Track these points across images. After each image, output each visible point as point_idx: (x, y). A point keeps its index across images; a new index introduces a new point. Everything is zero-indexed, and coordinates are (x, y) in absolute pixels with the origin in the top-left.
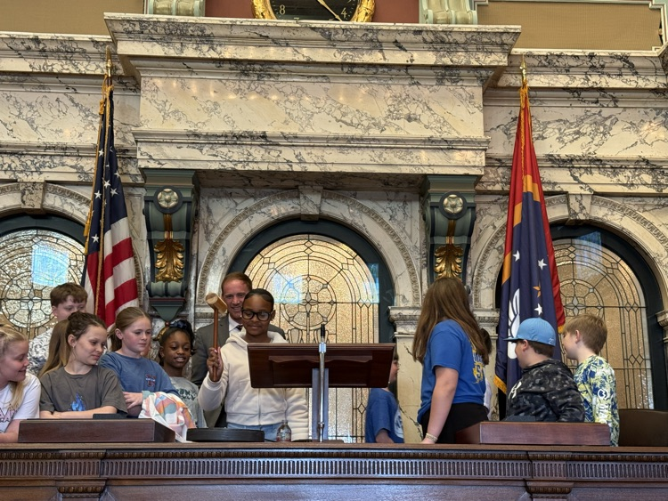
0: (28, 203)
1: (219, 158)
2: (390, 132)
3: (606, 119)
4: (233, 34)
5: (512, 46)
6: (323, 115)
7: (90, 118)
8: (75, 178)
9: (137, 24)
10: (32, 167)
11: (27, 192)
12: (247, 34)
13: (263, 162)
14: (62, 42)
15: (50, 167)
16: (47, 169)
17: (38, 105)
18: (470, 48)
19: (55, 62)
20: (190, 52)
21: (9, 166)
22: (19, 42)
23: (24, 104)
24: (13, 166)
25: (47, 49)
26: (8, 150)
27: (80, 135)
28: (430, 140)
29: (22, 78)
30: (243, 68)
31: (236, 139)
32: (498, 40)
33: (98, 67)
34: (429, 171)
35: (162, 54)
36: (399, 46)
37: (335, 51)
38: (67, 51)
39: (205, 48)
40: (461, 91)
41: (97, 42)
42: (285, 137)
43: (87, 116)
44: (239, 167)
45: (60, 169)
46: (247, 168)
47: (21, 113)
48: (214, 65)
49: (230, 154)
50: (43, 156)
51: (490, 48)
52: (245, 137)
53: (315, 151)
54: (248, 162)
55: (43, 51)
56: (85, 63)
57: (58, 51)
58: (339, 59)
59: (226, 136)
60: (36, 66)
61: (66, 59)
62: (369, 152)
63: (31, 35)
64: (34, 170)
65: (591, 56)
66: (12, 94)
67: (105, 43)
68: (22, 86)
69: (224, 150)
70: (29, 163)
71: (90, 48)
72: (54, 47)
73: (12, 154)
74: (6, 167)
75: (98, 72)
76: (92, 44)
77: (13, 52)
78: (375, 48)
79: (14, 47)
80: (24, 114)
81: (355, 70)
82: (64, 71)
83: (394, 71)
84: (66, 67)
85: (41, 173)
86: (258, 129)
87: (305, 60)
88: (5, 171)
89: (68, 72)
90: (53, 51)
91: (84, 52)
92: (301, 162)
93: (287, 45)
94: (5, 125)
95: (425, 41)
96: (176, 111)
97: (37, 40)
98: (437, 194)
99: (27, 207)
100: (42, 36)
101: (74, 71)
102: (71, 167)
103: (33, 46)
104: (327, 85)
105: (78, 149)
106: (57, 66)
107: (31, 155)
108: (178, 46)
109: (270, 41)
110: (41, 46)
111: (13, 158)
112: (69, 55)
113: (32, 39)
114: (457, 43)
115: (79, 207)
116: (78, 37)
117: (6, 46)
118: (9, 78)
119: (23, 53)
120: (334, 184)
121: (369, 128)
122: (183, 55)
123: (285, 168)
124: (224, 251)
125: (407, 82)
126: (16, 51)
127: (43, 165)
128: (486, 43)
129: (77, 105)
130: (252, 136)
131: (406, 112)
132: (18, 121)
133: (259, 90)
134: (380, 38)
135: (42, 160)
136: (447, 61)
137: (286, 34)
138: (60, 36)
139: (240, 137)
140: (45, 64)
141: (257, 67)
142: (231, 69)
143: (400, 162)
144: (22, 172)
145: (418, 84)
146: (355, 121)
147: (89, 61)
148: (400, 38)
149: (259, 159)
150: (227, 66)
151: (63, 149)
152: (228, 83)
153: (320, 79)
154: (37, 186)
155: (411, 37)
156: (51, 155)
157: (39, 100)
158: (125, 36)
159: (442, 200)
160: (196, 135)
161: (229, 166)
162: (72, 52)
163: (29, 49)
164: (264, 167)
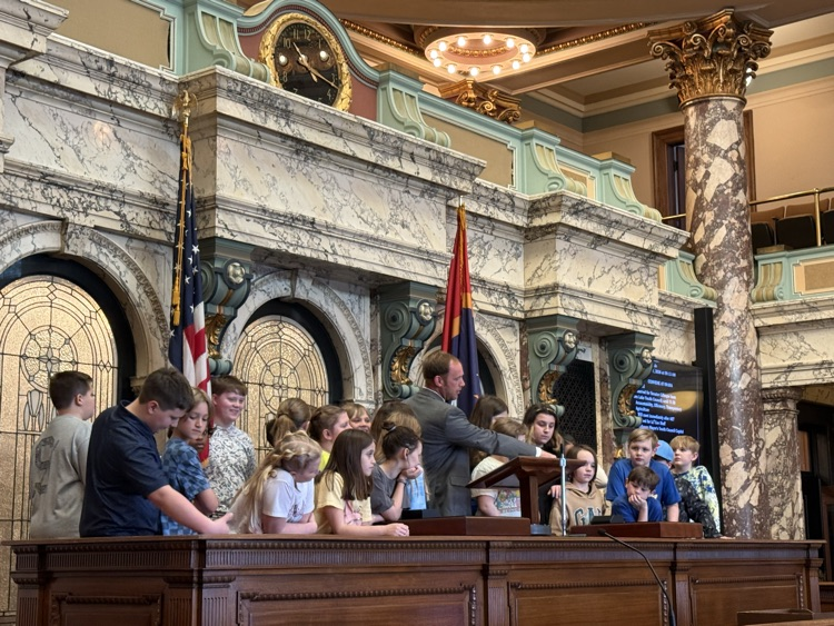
0: (72, 247)
1: (277, 238)
2: (391, 237)
3: (486, 243)
4: (308, 116)
5: (476, 176)
6: (348, 208)
7: (131, 158)
8: (117, 226)
9: (240, 84)
10: (80, 206)
11: (74, 235)
12: (317, 118)
13: (308, 248)
14: (133, 70)
15: (96, 210)
16: (93, 212)
17: (84, 132)
18: (454, 172)
19: (119, 90)
20: (271, 124)
21: (58, 201)
22: (93, 60)
23: (70, 127)
24: (62, 201)
25: (117, 74)
26: (60, 181)
27: (123, 178)
28: (419, 250)
29: (78, 98)
30: (301, 148)
31: (292, 221)
32: (471, 170)
33: (156, 106)
34: (413, 278)
35: (251, 121)
36: (412, 157)
37: (370, 150)
38: (134, 82)
39: (283, 122)
40: (433, 205)
41: (164, 80)
42: (327, 227)
43: (128, 155)
44: (291, 250)
45: (105, 213)
46: (296, 252)
47: (67, 138)
48: (279, 139)
49: (285, 235)
50: (90, 195)
51: (464, 175)
52: (299, 220)
53: (344, 244)
54: (297, 246)
55: (113, 75)
56: (145, 99)
57: (127, 79)
58: (373, 160)
59: (286, 217)
60: (101, 90)
61: (129, 89)
62: (378, 251)
63: (108, 55)
64: (81, 210)
65: (496, 190)
66: (59, 112)
67: (171, 83)
68: (70, 105)
69: (281, 229)
70: (77, 201)
71: (156, 85)
72: (123, 73)
73: (61, 187)
74: (55, 201)
75: (156, 112)
76: (159, 81)
77: (82, 69)
78: (397, 155)
79: (87, 63)
80: (71, 139)
81: (376, 170)
82: (127, 103)
83: (400, 178)
84: (128, 98)
85: (87, 215)
86: (309, 214)
87: (351, 154)
88: (53, 206)
89: (129, 105)
90: (121, 78)
91: (150, 86)
92: (335, 253)
93: (341, 136)
94: (53, 149)
95: (430, 159)
96: (244, 180)
97: (111, 62)
98: (416, 300)
99: (70, 252)
100: (118, 59)
101: (136, 106)
102: (116, 213)
103: (105, 67)
104: (351, 179)
105: (124, 194)
106: (120, 96)
107: (79, 192)
108: (263, 114)
109: (330, 129)
110: (113, 70)
111: (61, 191)
112: (134, 86)
113: (107, 60)
114: (447, 166)
115: (113, 259)
116: (150, 70)
117: (79, 60)
118: (65, 94)
119: (92, 72)
120: (325, 273)
121: (378, 229)
122: (266, 126)
123: (323, 257)
124: (235, 327)
125: (402, 189)
126: (87, 68)
127: (89, 207)
128: (463, 170)
129: (119, 140)
130: (304, 220)
131: (401, 218)
132: (65, 147)
133: (304, 171)
134: (405, 148)
135: (88, 199)
136: (438, 179)
137: (344, 126)
138: (136, 64)
139: (294, 219)
140: (110, 90)
141: (311, 149)
142: (291, 146)
143: (397, 266)
144: (68, 210)
145: (408, 192)
146: (370, 220)
147: (148, 97)
148: (417, 151)
149: (305, 245)
150: (289, 142)
151: (112, 191)
152: (283, 159)
153: (347, 171)
154: (85, 230)
155: (422, 152)
156: (97, 196)
157: (85, 126)
158: (224, 93)
159: (419, 306)
160: (264, 211)
161: (284, 247)
162: (138, 84)
163: (100, 69)
164: (308, 253)
